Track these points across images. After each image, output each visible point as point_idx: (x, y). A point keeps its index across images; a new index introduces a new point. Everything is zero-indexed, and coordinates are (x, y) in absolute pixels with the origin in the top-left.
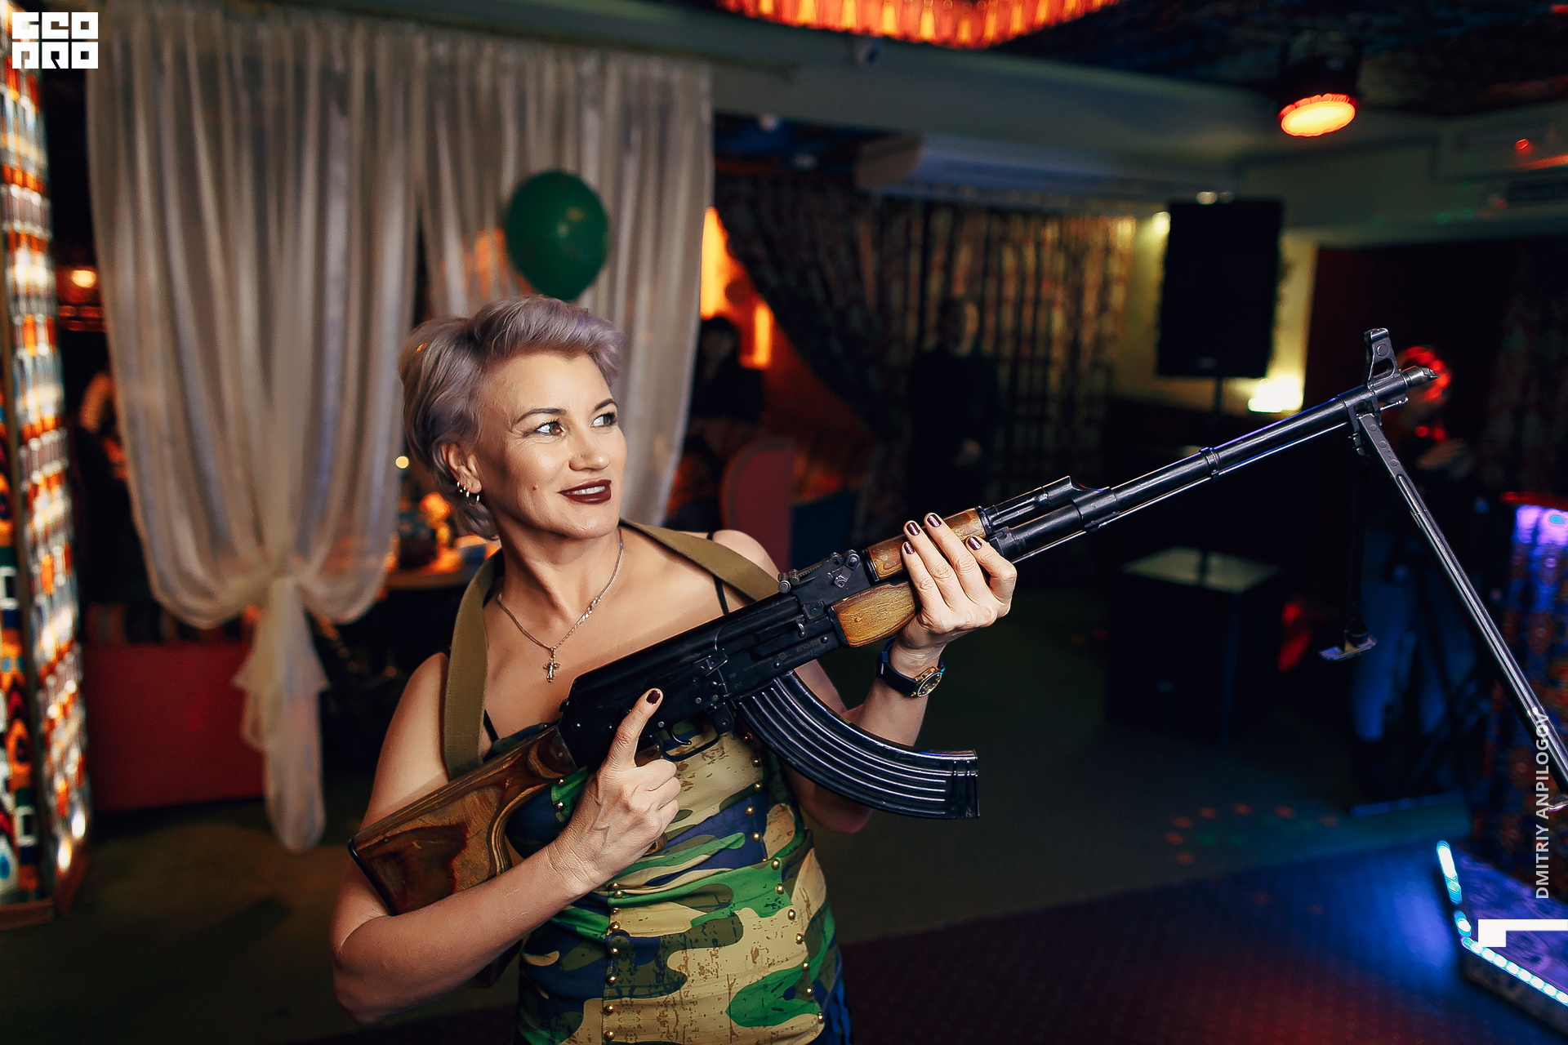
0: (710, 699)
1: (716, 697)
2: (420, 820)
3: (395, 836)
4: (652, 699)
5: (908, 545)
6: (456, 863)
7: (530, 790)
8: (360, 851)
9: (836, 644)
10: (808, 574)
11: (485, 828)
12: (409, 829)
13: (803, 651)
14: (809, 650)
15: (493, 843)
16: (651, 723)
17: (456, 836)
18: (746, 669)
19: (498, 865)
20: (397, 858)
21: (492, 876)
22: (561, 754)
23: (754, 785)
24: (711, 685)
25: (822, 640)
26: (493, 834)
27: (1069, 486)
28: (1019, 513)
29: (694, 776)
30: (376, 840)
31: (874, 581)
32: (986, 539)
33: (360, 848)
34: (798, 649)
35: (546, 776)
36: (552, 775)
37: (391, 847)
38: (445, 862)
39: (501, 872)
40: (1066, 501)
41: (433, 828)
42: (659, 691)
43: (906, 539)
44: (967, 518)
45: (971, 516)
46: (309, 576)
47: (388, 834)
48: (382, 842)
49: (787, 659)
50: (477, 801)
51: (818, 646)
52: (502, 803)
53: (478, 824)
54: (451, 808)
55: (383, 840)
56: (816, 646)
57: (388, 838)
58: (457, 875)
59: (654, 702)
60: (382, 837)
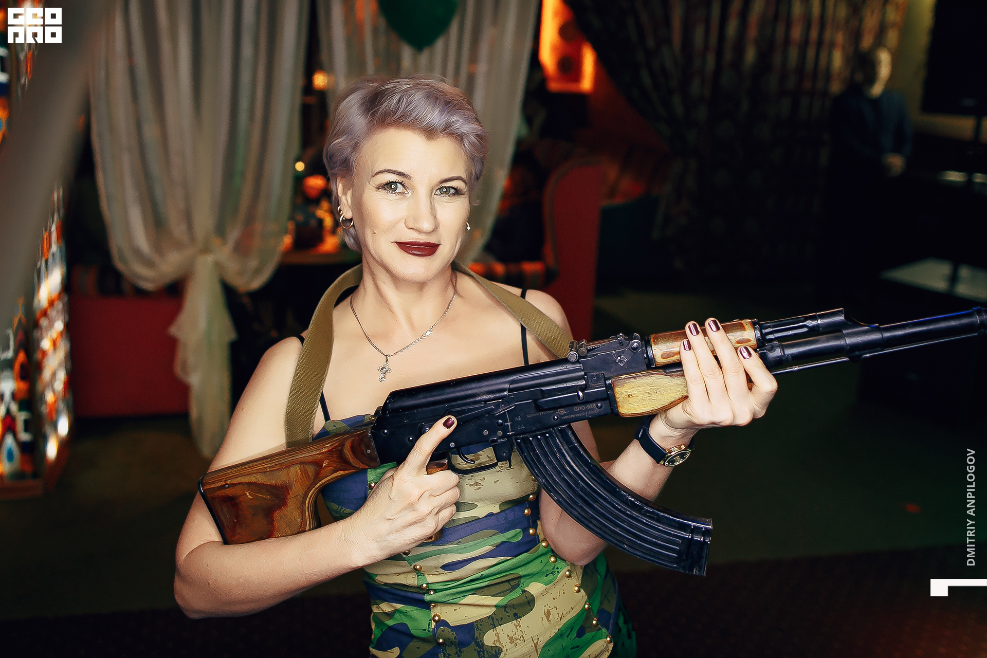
0: (495, 434)
1: (500, 433)
2: (255, 477)
3: (234, 485)
4: (447, 425)
5: (686, 343)
6: (277, 515)
7: (341, 473)
8: (207, 489)
9: (609, 410)
10: (595, 348)
11: (301, 493)
12: (244, 481)
13: (579, 412)
14: (584, 411)
15: (307, 506)
16: (444, 442)
17: (279, 494)
18: (530, 416)
19: (308, 523)
20: (232, 502)
21: (301, 531)
22: (369, 451)
23: (529, 495)
24: (498, 423)
25: (597, 406)
26: (308, 499)
27: (841, 318)
28: (791, 333)
29: (484, 479)
30: (219, 484)
31: (650, 366)
32: (755, 350)
33: (207, 487)
34: (576, 409)
35: (354, 465)
36: (360, 465)
37: (229, 492)
38: (269, 512)
39: (309, 530)
40: (834, 330)
41: (263, 484)
42: (453, 419)
43: (686, 336)
44: (742, 327)
45: (746, 327)
46: (223, 254)
47: (229, 482)
48: (223, 487)
49: (565, 415)
50: (299, 473)
51: (593, 409)
52: (317, 477)
53: (297, 489)
54: (278, 474)
55: (224, 485)
56: (591, 410)
57: (227, 484)
58: (276, 524)
59: (448, 427)
60: (223, 483)
